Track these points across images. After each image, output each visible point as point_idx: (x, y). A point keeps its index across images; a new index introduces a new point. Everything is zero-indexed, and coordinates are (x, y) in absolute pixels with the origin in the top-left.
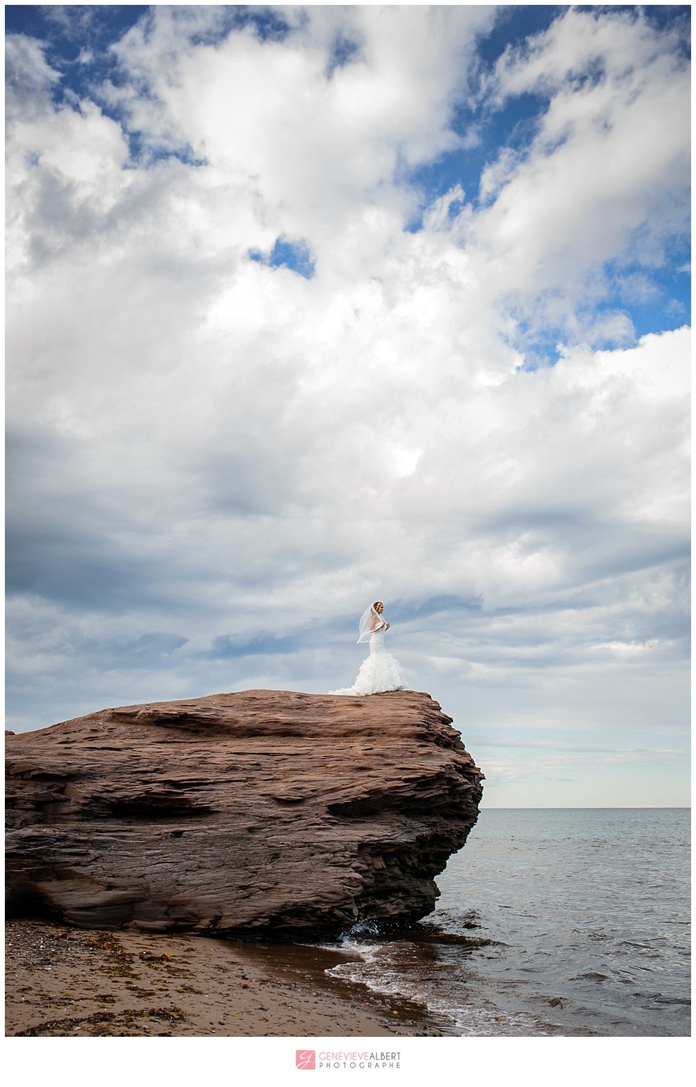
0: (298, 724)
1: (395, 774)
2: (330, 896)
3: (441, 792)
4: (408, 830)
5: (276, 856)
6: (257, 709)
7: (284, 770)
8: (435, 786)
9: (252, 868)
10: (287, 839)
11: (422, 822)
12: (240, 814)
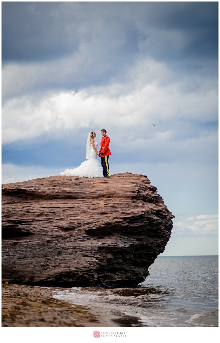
0: (74, 193)
1: (119, 215)
2: (83, 269)
3: (143, 224)
4: (125, 242)
5: (60, 253)
6: (55, 186)
7: (66, 215)
8: (140, 221)
9: (49, 257)
10: (65, 245)
11: (134, 238)
12: (44, 235)
